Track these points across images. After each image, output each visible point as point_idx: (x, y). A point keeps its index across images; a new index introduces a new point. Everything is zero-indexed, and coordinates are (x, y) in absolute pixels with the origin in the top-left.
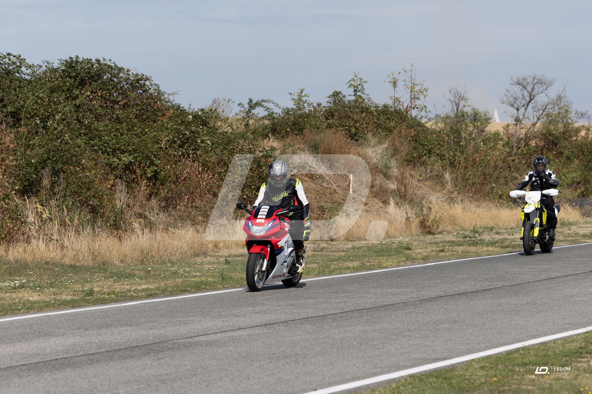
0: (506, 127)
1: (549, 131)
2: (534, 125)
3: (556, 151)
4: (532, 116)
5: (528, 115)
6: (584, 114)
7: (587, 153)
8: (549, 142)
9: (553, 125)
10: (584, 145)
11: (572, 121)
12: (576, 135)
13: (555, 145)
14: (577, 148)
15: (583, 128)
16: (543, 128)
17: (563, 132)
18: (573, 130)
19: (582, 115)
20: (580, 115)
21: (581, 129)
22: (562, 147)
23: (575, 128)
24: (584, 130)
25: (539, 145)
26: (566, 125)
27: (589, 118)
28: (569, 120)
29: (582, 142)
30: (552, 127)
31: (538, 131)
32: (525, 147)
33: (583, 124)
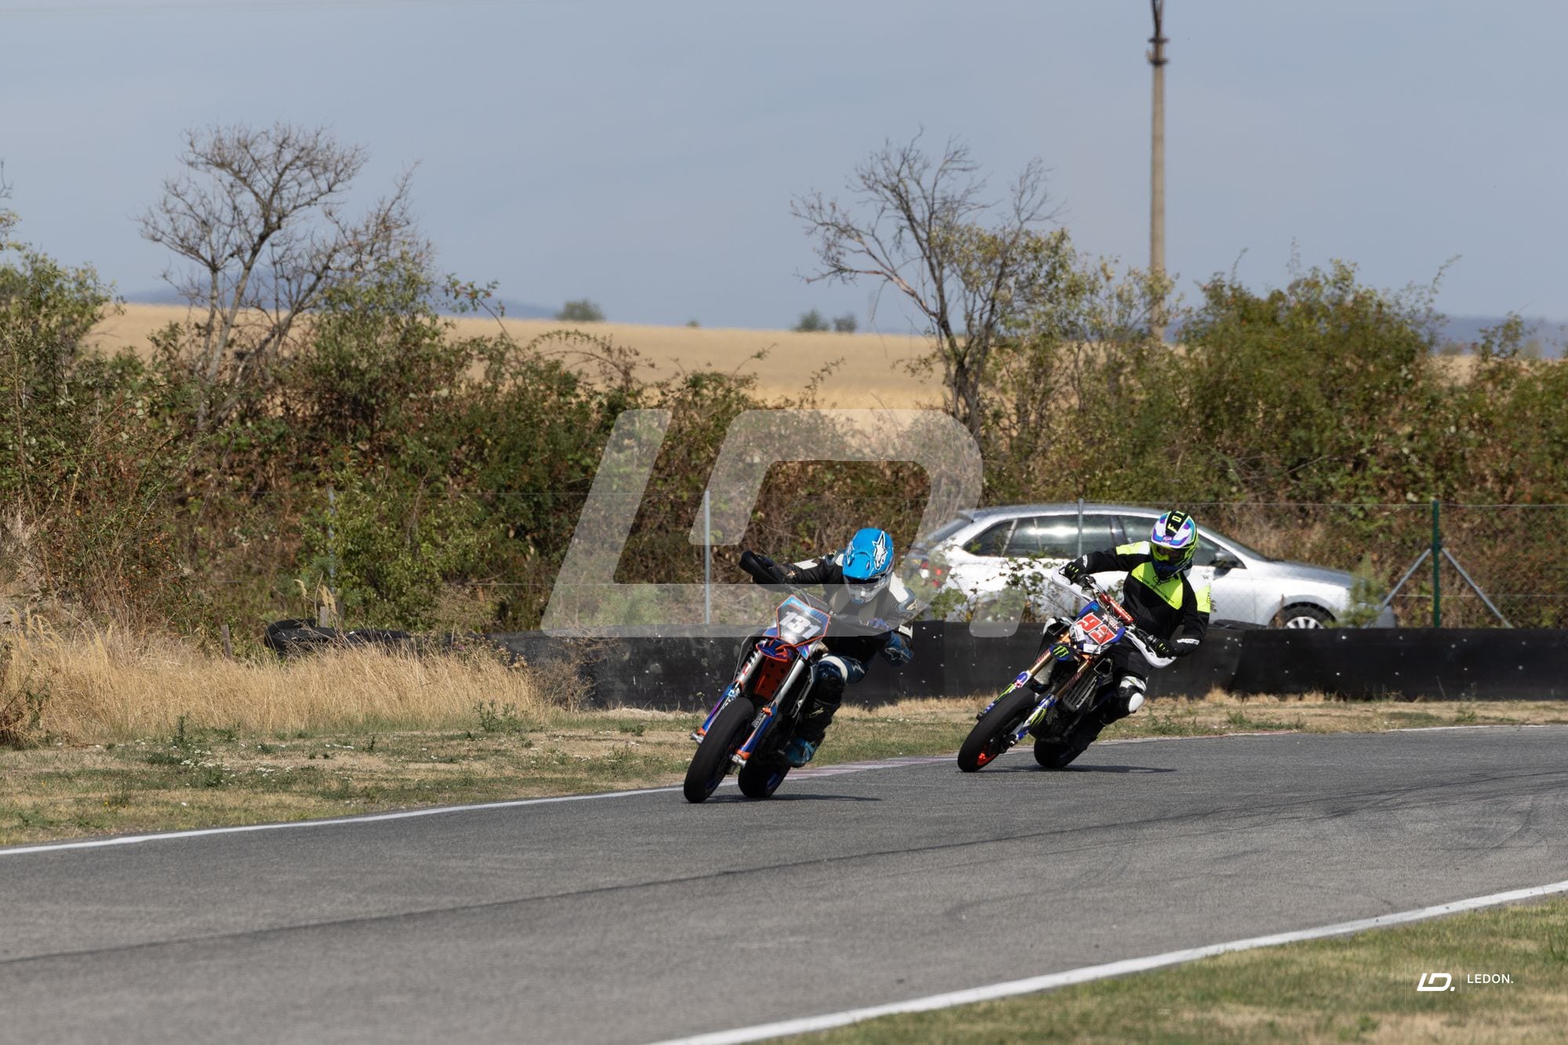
0: (166, 336)
1: (343, 359)
2: (280, 330)
3: (370, 440)
4: (272, 296)
5: (257, 290)
6: (481, 295)
7: (495, 453)
8: (340, 402)
9: (358, 336)
10: (482, 420)
11: (434, 321)
12: (450, 380)
13: (365, 418)
14: (452, 433)
15: (475, 353)
16: (317, 346)
17: (398, 362)
18: (438, 359)
19: (473, 299)
20: (463, 298)
21: (469, 356)
22: (393, 427)
23: (445, 350)
24: (481, 360)
25: (300, 415)
26: (410, 338)
27: (501, 310)
28: (419, 317)
29: (473, 409)
30: (355, 343)
31: (296, 358)
32: (242, 422)
33: (476, 336)
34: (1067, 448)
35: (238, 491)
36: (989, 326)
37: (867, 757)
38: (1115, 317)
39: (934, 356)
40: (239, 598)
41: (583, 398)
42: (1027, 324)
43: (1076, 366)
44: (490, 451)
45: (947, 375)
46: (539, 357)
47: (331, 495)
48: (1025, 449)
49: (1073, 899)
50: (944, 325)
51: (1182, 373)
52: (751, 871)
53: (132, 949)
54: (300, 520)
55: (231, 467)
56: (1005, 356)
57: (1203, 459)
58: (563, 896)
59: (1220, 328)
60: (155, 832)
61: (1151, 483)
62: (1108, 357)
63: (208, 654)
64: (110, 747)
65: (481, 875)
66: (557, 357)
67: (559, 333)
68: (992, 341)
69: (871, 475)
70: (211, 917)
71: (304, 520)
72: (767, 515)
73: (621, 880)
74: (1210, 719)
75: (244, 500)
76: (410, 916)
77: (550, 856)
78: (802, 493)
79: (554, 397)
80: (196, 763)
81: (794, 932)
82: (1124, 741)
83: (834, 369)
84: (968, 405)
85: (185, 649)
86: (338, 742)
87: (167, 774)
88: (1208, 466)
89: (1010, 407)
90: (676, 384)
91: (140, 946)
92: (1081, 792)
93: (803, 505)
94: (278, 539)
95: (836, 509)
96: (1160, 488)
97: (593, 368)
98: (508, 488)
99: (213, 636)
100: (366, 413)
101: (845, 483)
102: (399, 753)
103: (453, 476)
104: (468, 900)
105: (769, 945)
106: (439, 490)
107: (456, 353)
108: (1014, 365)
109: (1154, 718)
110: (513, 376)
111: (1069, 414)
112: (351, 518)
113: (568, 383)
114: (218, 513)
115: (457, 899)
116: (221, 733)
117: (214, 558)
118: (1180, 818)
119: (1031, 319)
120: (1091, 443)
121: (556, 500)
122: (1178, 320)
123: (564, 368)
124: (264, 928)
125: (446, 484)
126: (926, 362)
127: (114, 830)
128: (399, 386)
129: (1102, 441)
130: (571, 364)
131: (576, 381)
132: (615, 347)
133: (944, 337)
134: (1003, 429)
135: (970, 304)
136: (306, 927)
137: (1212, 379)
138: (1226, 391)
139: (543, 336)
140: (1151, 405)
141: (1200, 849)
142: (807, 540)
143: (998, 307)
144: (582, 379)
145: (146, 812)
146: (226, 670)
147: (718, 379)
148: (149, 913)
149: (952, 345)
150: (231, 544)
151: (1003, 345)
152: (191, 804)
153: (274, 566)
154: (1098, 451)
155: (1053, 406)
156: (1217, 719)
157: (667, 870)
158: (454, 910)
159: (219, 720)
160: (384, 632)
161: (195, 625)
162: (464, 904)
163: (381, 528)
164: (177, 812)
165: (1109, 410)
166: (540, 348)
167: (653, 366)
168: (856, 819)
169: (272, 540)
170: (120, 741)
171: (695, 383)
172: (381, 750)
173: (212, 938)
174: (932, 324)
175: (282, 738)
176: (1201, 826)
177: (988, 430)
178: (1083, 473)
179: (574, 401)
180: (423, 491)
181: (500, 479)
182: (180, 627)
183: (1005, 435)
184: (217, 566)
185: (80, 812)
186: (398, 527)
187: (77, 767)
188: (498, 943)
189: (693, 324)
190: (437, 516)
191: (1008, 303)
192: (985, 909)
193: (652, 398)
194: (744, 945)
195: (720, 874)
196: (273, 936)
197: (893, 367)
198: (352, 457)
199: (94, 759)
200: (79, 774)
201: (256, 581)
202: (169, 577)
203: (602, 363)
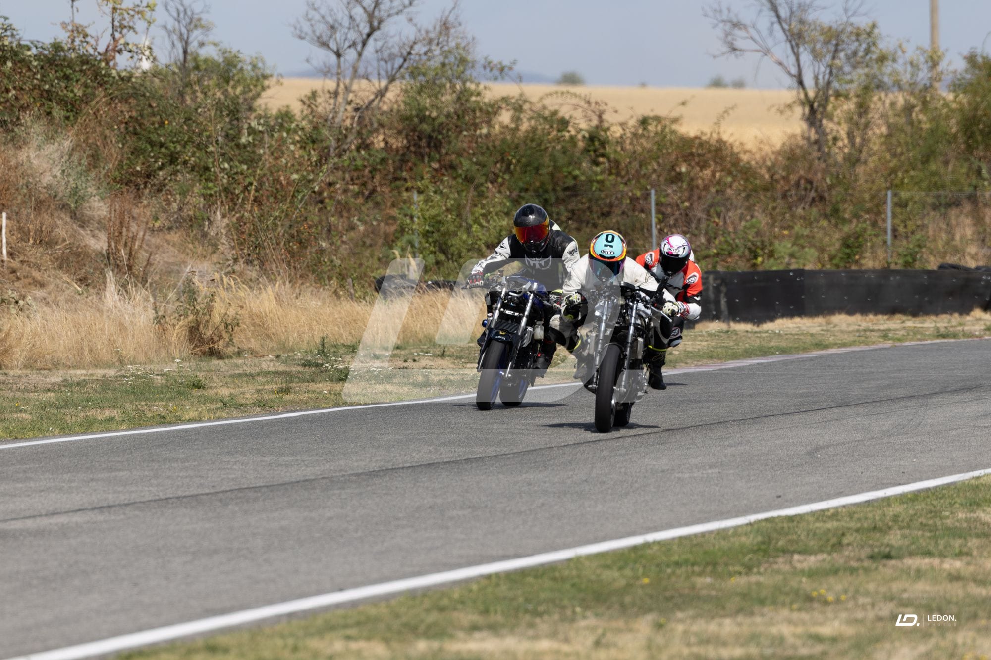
0: (309, 98)
1: (420, 110)
2: (381, 93)
3: (439, 161)
4: (375, 72)
5: (366, 68)
6: (506, 70)
7: (518, 169)
8: (420, 138)
9: (429, 96)
10: (510, 148)
11: (478, 85)
12: (489, 123)
13: (435, 146)
14: (491, 155)
15: (504, 106)
16: (405, 103)
17: (456, 113)
18: (481, 110)
19: (502, 72)
20: (496, 72)
21: (500, 108)
22: (453, 153)
23: (485, 104)
24: (508, 110)
25: (394, 146)
26: (463, 97)
27: (520, 79)
28: (468, 84)
29: (504, 140)
30: (428, 100)
31: (392, 111)
32: (358, 151)
33: (505, 94)
34: (879, 160)
35: (356, 195)
36: (829, 83)
37: (757, 355)
38: (908, 76)
39: (794, 102)
40: (358, 262)
41: (573, 133)
42: (851, 81)
43: (884, 108)
44: (515, 167)
45: (804, 114)
46: (544, 108)
47: (416, 197)
48: (853, 160)
49: (888, 443)
50: (801, 83)
51: (951, 111)
52: (683, 429)
53: (292, 484)
54: (395, 212)
55: (352, 179)
56: (839, 102)
57: (966, 165)
58: (565, 446)
59: (975, 82)
60: (307, 410)
61: (933, 180)
62: (906, 100)
63: (339, 297)
64: (278, 357)
65: (513, 434)
66: (556, 107)
67: (557, 92)
68: (831, 92)
69: (756, 179)
70: (342, 463)
71: (398, 212)
72: (691, 205)
74: (973, 328)
75: (360, 200)
76: (468, 460)
78: (713, 190)
79: (555, 133)
80: (332, 366)
81: (711, 466)
82: (919, 343)
83: (731, 112)
84: (817, 132)
85: (325, 293)
86: (422, 351)
87: (314, 373)
88: (969, 168)
89: (843, 134)
90: (632, 122)
91: (298, 482)
92: (892, 375)
93: (714, 198)
94: (382, 225)
95: (734, 200)
96: (939, 183)
97: (579, 114)
98: (527, 190)
99: (342, 286)
100: (436, 144)
101: (740, 184)
102: (461, 358)
103: (492, 183)
104: (505, 450)
105: (695, 475)
106: (483, 192)
107: (492, 106)
108: (845, 107)
109: (938, 328)
110: (529, 120)
111: (880, 137)
112: (428, 211)
113: (564, 123)
114: (343, 209)
115: (498, 449)
116: (349, 346)
117: (342, 237)
118: (955, 391)
119: (855, 78)
120: (894, 155)
121: (557, 198)
122: (948, 78)
123: (561, 114)
124: (376, 469)
125: (488, 188)
126: (789, 106)
127: (281, 409)
128: (457, 127)
129: (902, 154)
130: (565, 112)
131: (568, 122)
132: (593, 100)
133: (801, 90)
134: (840, 148)
135: (816, 70)
136: (403, 468)
137: (970, 114)
138: (980, 122)
139: (547, 95)
140: (932, 131)
141: (968, 410)
142: (717, 220)
143: (834, 71)
144: (572, 121)
145: (301, 397)
146: (350, 308)
147: (658, 119)
148: (304, 461)
149: (806, 95)
150: (352, 228)
151: (838, 95)
152: (330, 392)
153: (380, 241)
154: (900, 160)
155: (870, 133)
156: (978, 328)
158: (495, 456)
159: (347, 339)
160: (449, 282)
161: (330, 279)
162: (503, 452)
163: (447, 216)
164: (321, 396)
165: (906, 134)
166: (547, 102)
167: (616, 112)
168: (750, 395)
169: (378, 225)
170: (284, 352)
171: (644, 122)
172: (449, 356)
173: (343, 476)
174: (793, 82)
176: (968, 396)
177: (830, 148)
178: (890, 175)
179: (567, 134)
180: (472, 193)
181: (521, 184)
182: (321, 279)
183: (841, 150)
184: (343, 242)
185: (259, 398)
186: (457, 216)
187: (258, 370)
188: (524, 476)
189: (643, 85)
190: (482, 208)
191: (840, 68)
192: (832, 450)
193: (616, 132)
194: (680, 475)
195: (663, 431)
196: (381, 474)
197: (769, 109)
198: (427, 172)
199: (268, 364)
200: (258, 374)
201: (368, 251)
202: (314, 250)
203: (584, 111)
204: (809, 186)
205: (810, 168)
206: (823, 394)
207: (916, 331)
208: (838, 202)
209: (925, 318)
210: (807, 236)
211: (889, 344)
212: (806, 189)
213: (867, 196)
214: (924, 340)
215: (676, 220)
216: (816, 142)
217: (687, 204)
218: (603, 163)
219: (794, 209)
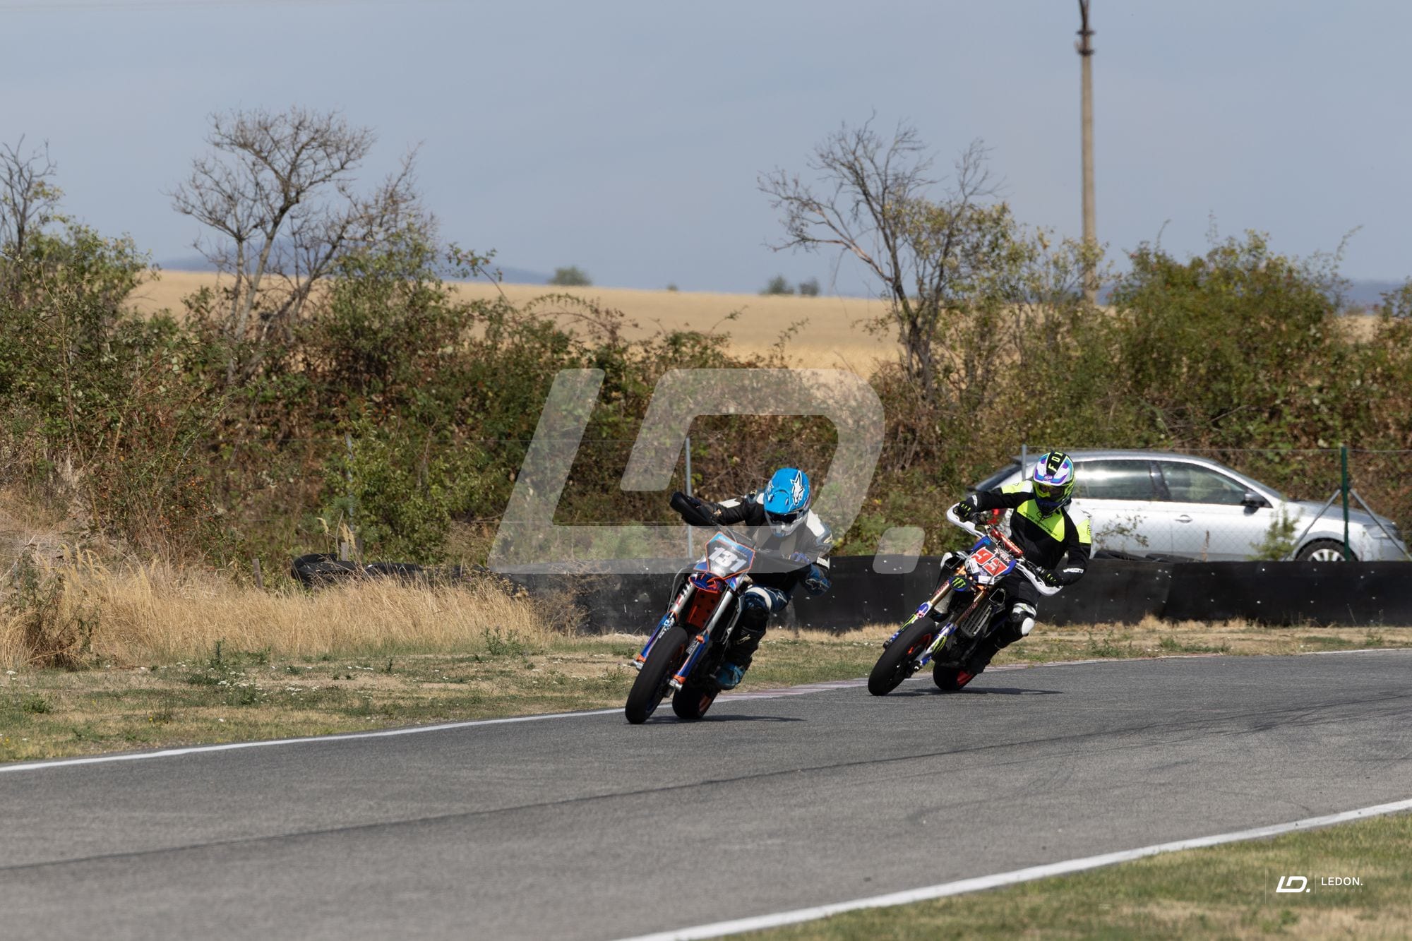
0: (197, 299)
1: (357, 320)
2: (300, 294)
3: (383, 392)
4: (292, 264)
5: (279, 257)
6: (481, 262)
7: (496, 404)
8: (356, 359)
9: (370, 299)
10: (484, 375)
11: (438, 285)
12: (454, 339)
13: (378, 372)
14: (457, 385)
15: (476, 314)
16: (334, 308)
17: (407, 323)
18: (443, 319)
19: (473, 266)
20: (465, 266)
21: (470, 316)
22: (403, 381)
23: (449, 311)
24: (482, 321)
25: (319, 370)
26: (418, 301)
27: (499, 276)
28: (425, 283)
29: (475, 364)
30: (367, 306)
31: (315, 319)
32: (268, 376)
33: (477, 299)
34: (1011, 399)
35: (265, 439)
36: (939, 290)
37: (835, 678)
38: (1052, 281)
39: (890, 317)
40: (268, 535)
41: (574, 355)
42: (973, 288)
43: (1018, 326)
44: (492, 402)
45: (902, 334)
46: (533, 318)
47: (350, 443)
48: (973, 400)
49: (1023, 805)
50: (898, 289)
51: (1115, 332)
52: (731, 780)
53: (175, 850)
54: (321, 465)
55: (259, 417)
56: (953, 317)
57: (1134, 409)
58: (563, 802)
59: (1146, 292)
60: (195, 746)
61: (1087, 430)
62: (1047, 317)
63: (241, 585)
64: (154, 669)
65: (489, 784)
66: (551, 318)
67: (551, 296)
68: (941, 303)
70: (246, 822)
71: (325, 464)
72: (742, 460)
73: (615, 788)
74: (1143, 643)
75: (271, 447)
76: (425, 821)
77: (551, 767)
78: (774, 439)
79: (549, 354)
80: (232, 683)
81: (771, 835)
82: (1066, 663)
83: (799, 328)
84: (921, 360)
85: (222, 580)
86: (359, 664)
87: (206, 693)
88: (1139, 414)
89: (959, 362)
90: (658, 341)
91: (183, 848)
92: (1029, 709)
93: (774, 451)
94: (302, 482)
95: (804, 455)
96: (1095, 434)
97: (582, 328)
98: (509, 436)
99: (245, 569)
100: (379, 368)
101: (811, 431)
102: (414, 674)
103: (458, 425)
104: (478, 807)
105: (749, 847)
106: (446, 437)
107: (459, 314)
108: (962, 325)
109: (1094, 643)
110: (511, 335)
111: (1012, 368)
112: (367, 463)
113: (561, 341)
114: (248, 458)
115: (468, 806)
116: (253, 656)
117: (245, 498)
118: (1118, 732)
119: (976, 283)
120: (1032, 394)
122: (1108, 284)
123: (557, 328)
124: (294, 832)
125: (452, 432)
126: (883, 322)
127: (158, 744)
128: (408, 343)
129: (1042, 393)
130: (563, 325)
131: (567, 339)
132: (602, 309)
133: (898, 300)
134: (953, 383)
135: (921, 270)
136: (332, 831)
137: (1140, 338)
138: (1153, 348)
139: (537, 299)
140: (1086, 361)
141: (1136, 760)
143: (947, 272)
144: (573, 337)
145: (187, 728)
146: (256, 599)
147: (695, 337)
148: (191, 819)
149: (906, 307)
150: (260, 486)
151: (951, 307)
152: (228, 721)
153: (299, 506)
154: (1039, 402)
155: (997, 362)
156: (1150, 643)
157: (657, 780)
158: (465, 816)
159: (251, 644)
160: (399, 565)
161: (229, 559)
162: (474, 810)
163: (394, 472)
164: (215, 727)
165: (1049, 365)
166: (536, 310)
167: (636, 326)
168: (827, 734)
169: (296, 483)
170: (162, 663)
171: (675, 341)
172: (398, 672)
173: (247, 841)
174: (888, 288)
175: (309, 660)
176: (1136, 739)
177: (940, 383)
178: (1026, 422)
179: (566, 357)
180: (432, 438)
181: (501, 427)
182: (215, 560)
183: (954, 388)
184: (247, 506)
185: (127, 728)
186: (410, 471)
187: (125, 687)
188: (505, 845)
189: (672, 288)
190: (445, 461)
191: (955, 269)
192: (943, 814)
193: (637, 354)
194: (727, 847)
195: (704, 783)
196: (302, 839)
197: (853, 326)
198: (367, 408)
199: (140, 679)
200: (126, 694)
201: (282, 519)
202: (205, 516)
203: (591, 323)
204: (910, 436)
205: (911, 411)
206: (930, 734)
207: (1062, 646)
208: (951, 461)
209: (1076, 628)
210: (907, 508)
211: (1024, 663)
212: (905, 441)
213: (992, 452)
214: (1074, 659)
215: (721, 482)
216: (919, 373)
217: (735, 459)
218: (617, 399)
219: (889, 468)
